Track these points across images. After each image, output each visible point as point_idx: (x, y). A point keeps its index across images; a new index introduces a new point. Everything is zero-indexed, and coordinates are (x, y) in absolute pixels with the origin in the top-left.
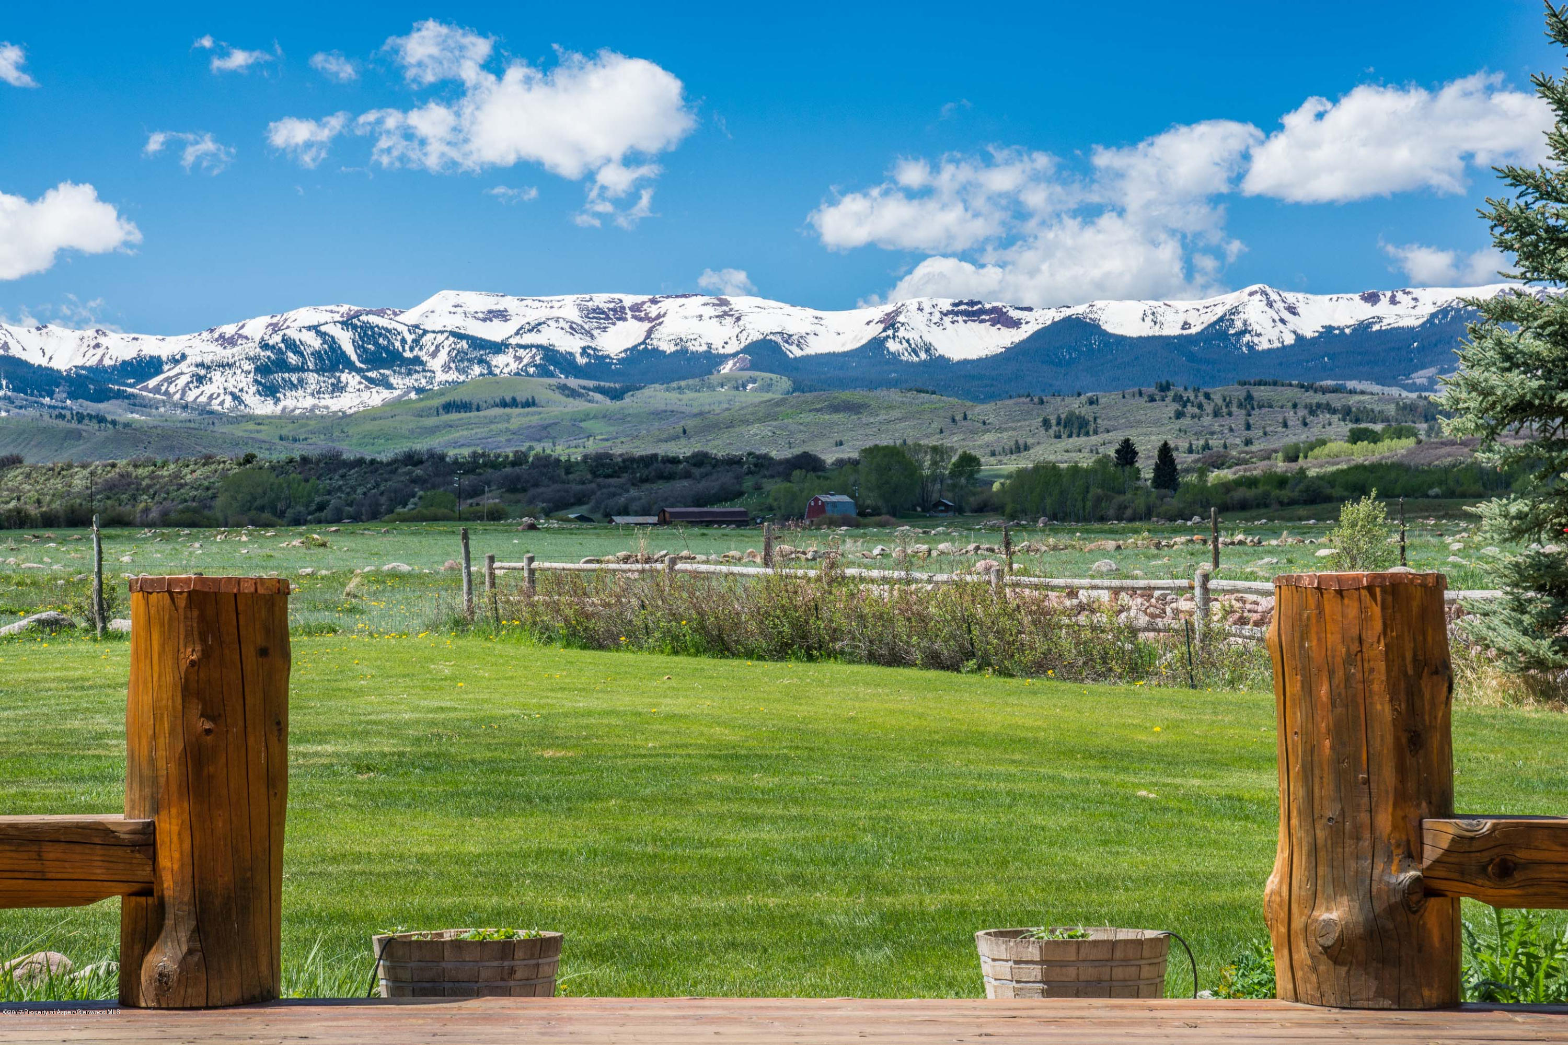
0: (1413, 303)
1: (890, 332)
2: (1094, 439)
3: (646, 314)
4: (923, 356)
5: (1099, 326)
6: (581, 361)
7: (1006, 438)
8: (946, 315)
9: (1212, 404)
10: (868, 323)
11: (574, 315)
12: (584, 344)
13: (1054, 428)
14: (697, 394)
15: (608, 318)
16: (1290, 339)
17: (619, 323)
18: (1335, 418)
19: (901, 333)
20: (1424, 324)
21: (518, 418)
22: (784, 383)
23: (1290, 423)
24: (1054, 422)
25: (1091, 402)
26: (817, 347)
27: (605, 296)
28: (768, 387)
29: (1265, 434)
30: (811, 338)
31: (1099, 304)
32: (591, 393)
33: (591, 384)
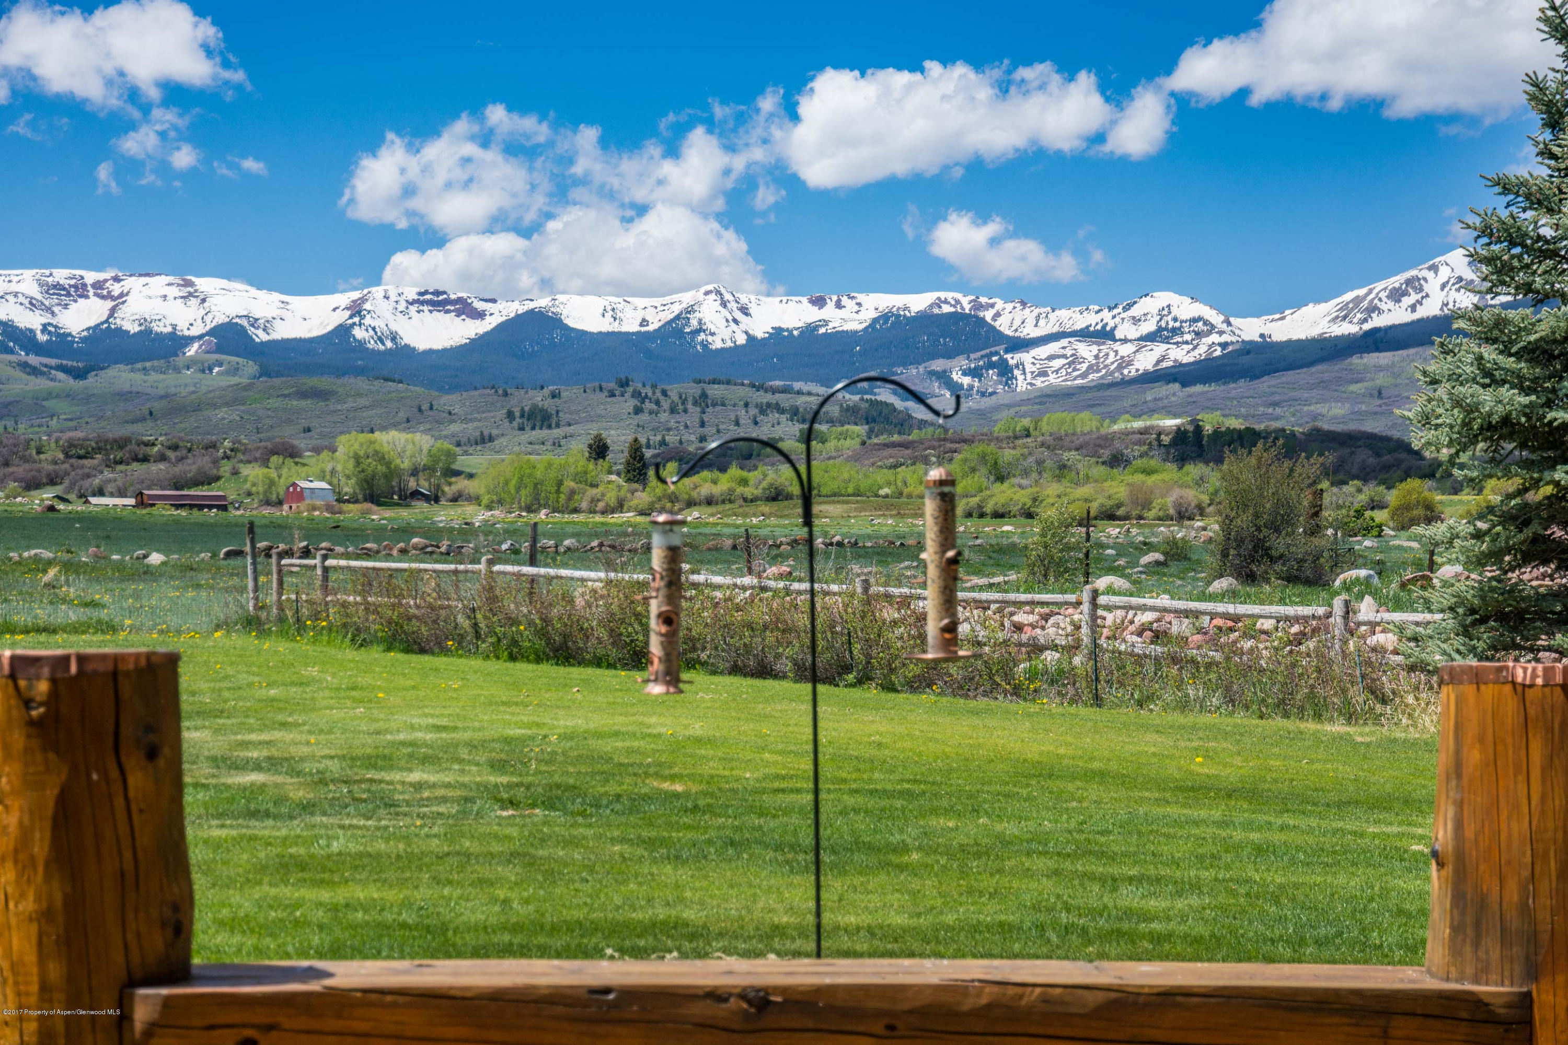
0: (856, 308)
1: (356, 320)
2: (556, 432)
3: (109, 292)
4: (389, 344)
5: (560, 320)
6: (42, 338)
7: (472, 429)
8: (411, 304)
9: (669, 401)
10: (334, 310)
11: (33, 290)
12: (44, 321)
13: (518, 420)
14: (163, 376)
15: (68, 294)
16: (741, 339)
17: (81, 301)
18: (783, 418)
19: (368, 321)
20: (866, 328)
22: (251, 368)
23: (742, 422)
24: (517, 414)
25: (554, 396)
26: (284, 331)
27: (66, 272)
28: (235, 371)
29: (718, 431)
30: (277, 323)
31: (561, 298)
32: (53, 372)
33: (53, 362)
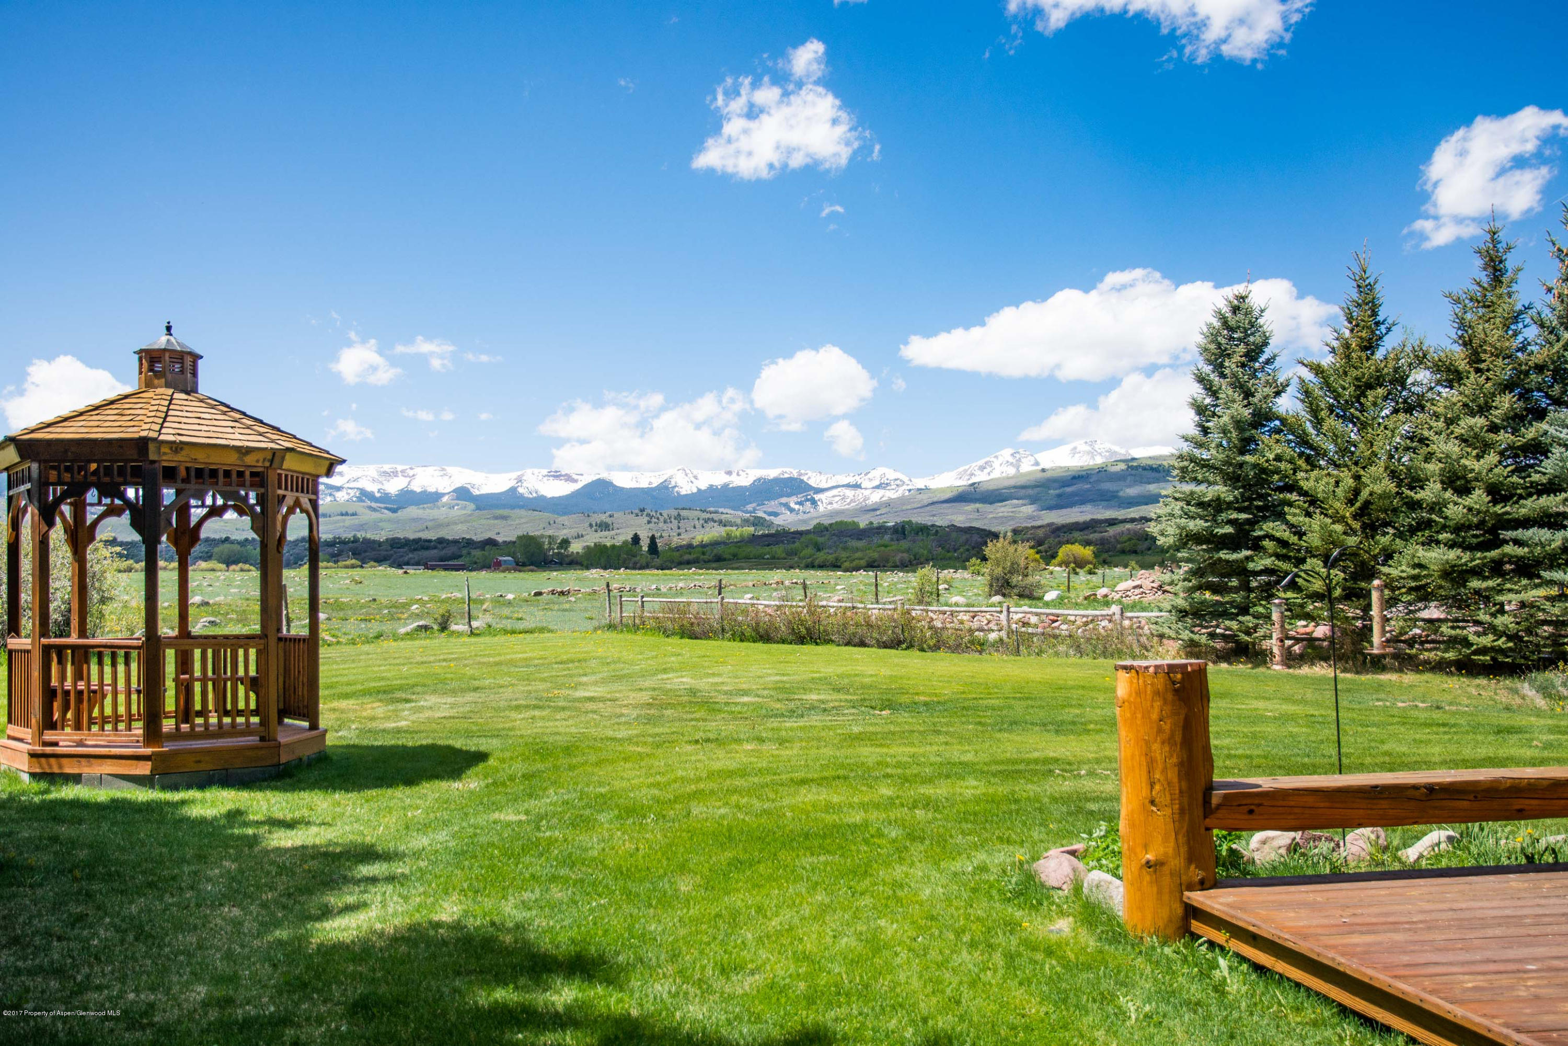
0: (746, 476)
1: (519, 484)
2: (612, 533)
3: (408, 474)
4: (534, 495)
5: (612, 483)
6: (378, 495)
8: (545, 477)
9: (663, 518)
10: (510, 480)
11: (375, 475)
12: (379, 488)
13: (595, 527)
14: (432, 511)
15: (390, 476)
16: (695, 490)
17: (395, 478)
19: (525, 484)
20: (751, 485)
21: (349, 521)
22: (472, 506)
24: (594, 525)
25: (610, 516)
26: (487, 490)
27: (389, 466)
28: (465, 508)
30: (483, 486)
31: (612, 473)
32: (382, 510)
33: (382, 506)
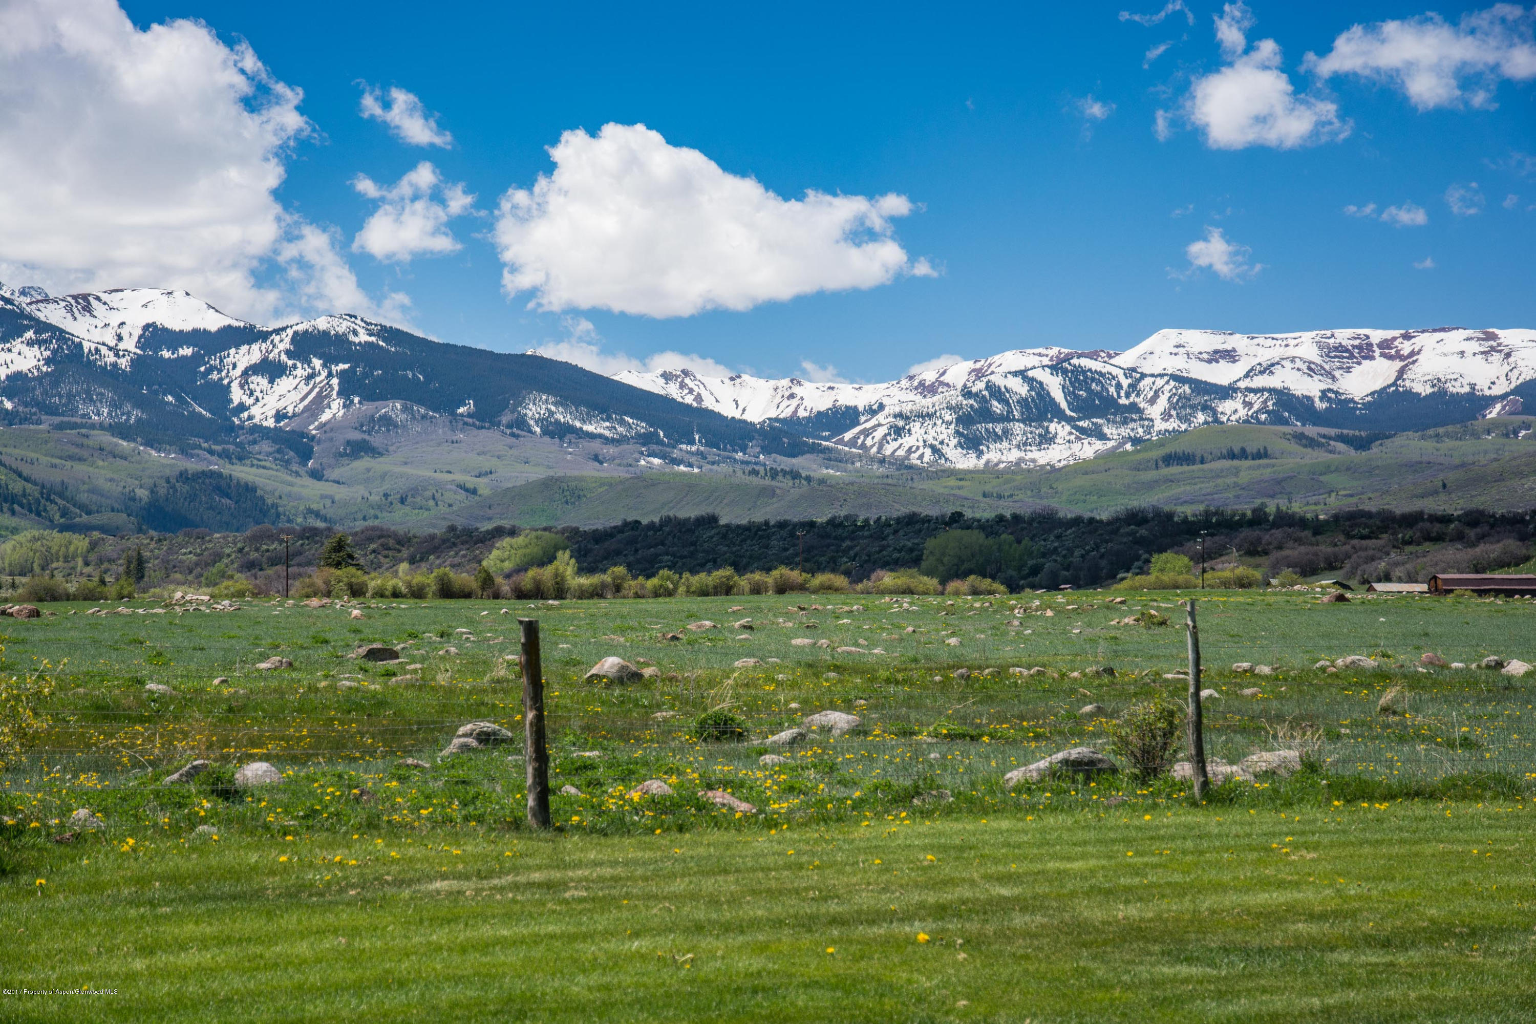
3: (1398, 352)
6: (1320, 405)
11: (1313, 354)
12: (1323, 386)
14: (1458, 443)
15: (1352, 356)
17: (1366, 363)
27: (1349, 332)
32: (1332, 443)
33: (1332, 432)
